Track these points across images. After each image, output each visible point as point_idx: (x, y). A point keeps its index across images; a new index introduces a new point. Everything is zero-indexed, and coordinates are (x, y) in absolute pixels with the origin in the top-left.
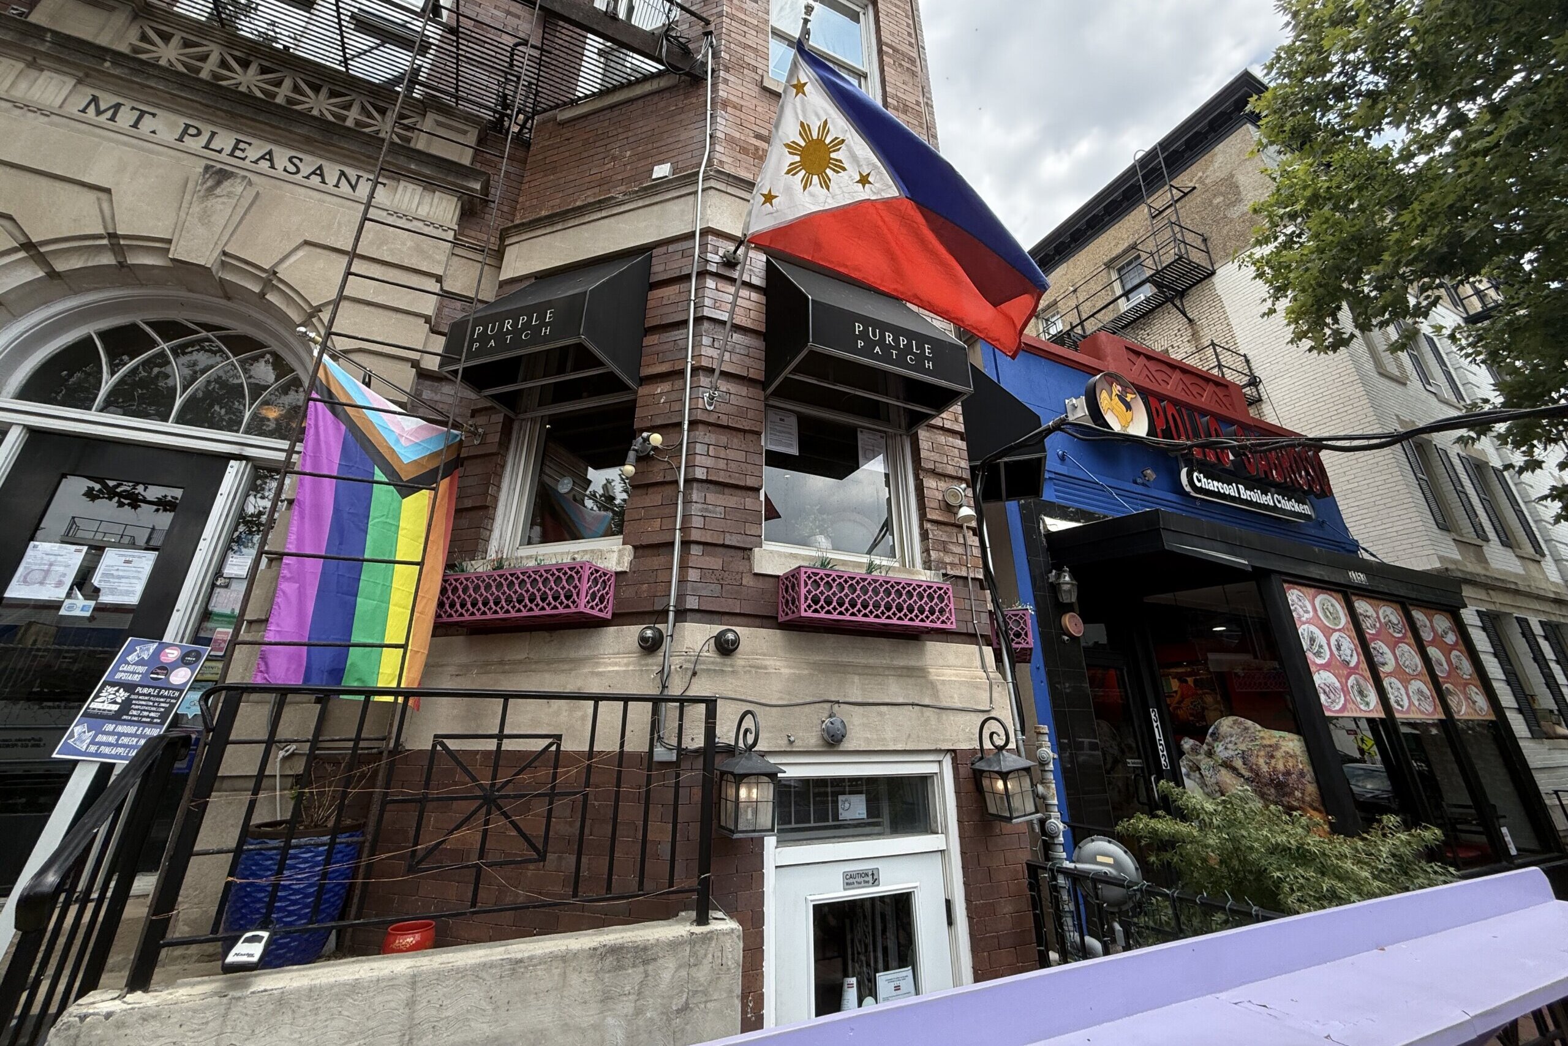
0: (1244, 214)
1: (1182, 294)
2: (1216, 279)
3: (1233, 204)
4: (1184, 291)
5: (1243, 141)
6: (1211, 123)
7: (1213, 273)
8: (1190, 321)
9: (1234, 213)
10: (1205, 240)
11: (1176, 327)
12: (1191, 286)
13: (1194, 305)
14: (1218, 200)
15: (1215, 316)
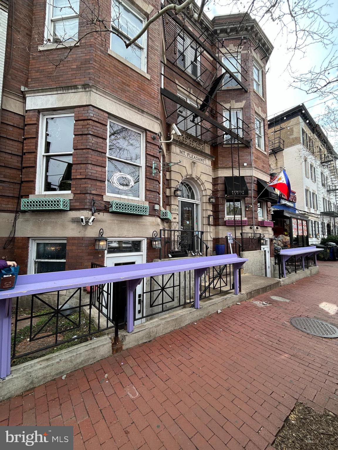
0: (293, 138)
1: (276, 153)
2: (283, 151)
3: (291, 135)
4: (277, 152)
5: (297, 120)
6: (292, 113)
7: (283, 150)
8: (276, 159)
9: (291, 137)
10: (284, 142)
11: (273, 160)
12: (278, 151)
13: (278, 155)
14: (289, 133)
15: (282, 159)
